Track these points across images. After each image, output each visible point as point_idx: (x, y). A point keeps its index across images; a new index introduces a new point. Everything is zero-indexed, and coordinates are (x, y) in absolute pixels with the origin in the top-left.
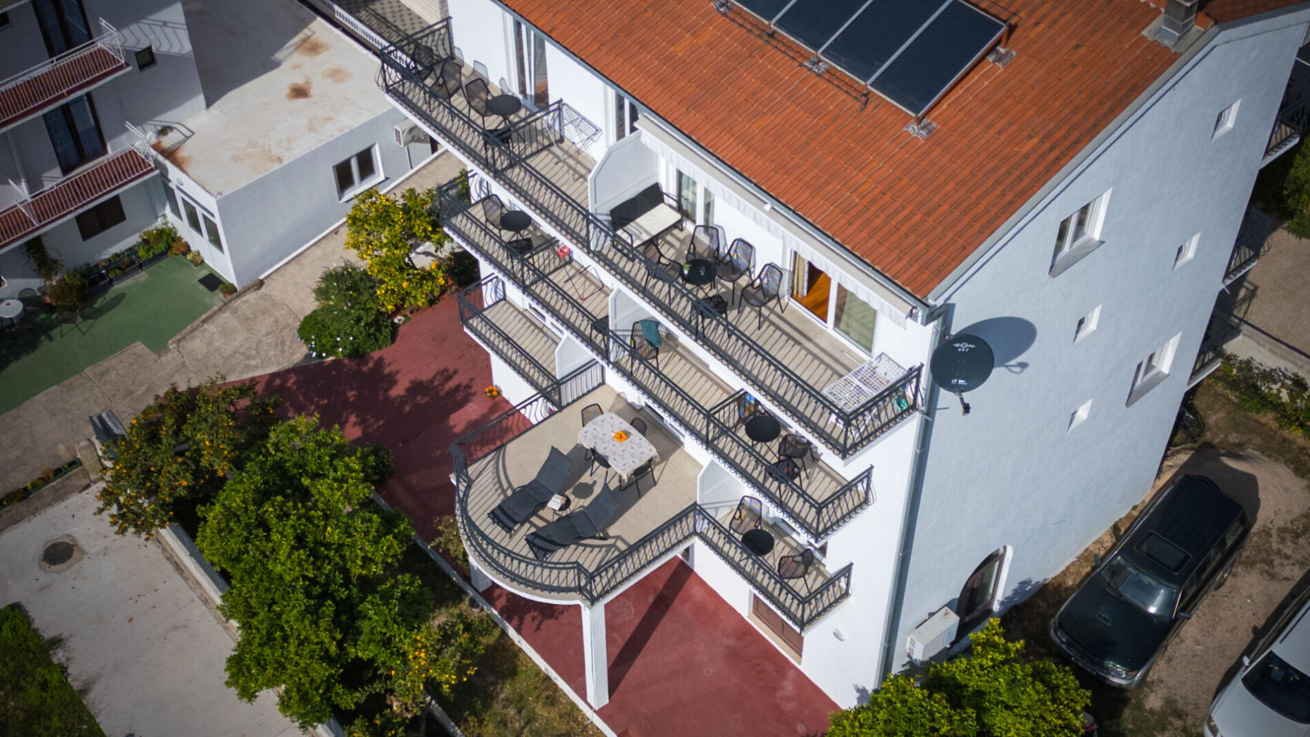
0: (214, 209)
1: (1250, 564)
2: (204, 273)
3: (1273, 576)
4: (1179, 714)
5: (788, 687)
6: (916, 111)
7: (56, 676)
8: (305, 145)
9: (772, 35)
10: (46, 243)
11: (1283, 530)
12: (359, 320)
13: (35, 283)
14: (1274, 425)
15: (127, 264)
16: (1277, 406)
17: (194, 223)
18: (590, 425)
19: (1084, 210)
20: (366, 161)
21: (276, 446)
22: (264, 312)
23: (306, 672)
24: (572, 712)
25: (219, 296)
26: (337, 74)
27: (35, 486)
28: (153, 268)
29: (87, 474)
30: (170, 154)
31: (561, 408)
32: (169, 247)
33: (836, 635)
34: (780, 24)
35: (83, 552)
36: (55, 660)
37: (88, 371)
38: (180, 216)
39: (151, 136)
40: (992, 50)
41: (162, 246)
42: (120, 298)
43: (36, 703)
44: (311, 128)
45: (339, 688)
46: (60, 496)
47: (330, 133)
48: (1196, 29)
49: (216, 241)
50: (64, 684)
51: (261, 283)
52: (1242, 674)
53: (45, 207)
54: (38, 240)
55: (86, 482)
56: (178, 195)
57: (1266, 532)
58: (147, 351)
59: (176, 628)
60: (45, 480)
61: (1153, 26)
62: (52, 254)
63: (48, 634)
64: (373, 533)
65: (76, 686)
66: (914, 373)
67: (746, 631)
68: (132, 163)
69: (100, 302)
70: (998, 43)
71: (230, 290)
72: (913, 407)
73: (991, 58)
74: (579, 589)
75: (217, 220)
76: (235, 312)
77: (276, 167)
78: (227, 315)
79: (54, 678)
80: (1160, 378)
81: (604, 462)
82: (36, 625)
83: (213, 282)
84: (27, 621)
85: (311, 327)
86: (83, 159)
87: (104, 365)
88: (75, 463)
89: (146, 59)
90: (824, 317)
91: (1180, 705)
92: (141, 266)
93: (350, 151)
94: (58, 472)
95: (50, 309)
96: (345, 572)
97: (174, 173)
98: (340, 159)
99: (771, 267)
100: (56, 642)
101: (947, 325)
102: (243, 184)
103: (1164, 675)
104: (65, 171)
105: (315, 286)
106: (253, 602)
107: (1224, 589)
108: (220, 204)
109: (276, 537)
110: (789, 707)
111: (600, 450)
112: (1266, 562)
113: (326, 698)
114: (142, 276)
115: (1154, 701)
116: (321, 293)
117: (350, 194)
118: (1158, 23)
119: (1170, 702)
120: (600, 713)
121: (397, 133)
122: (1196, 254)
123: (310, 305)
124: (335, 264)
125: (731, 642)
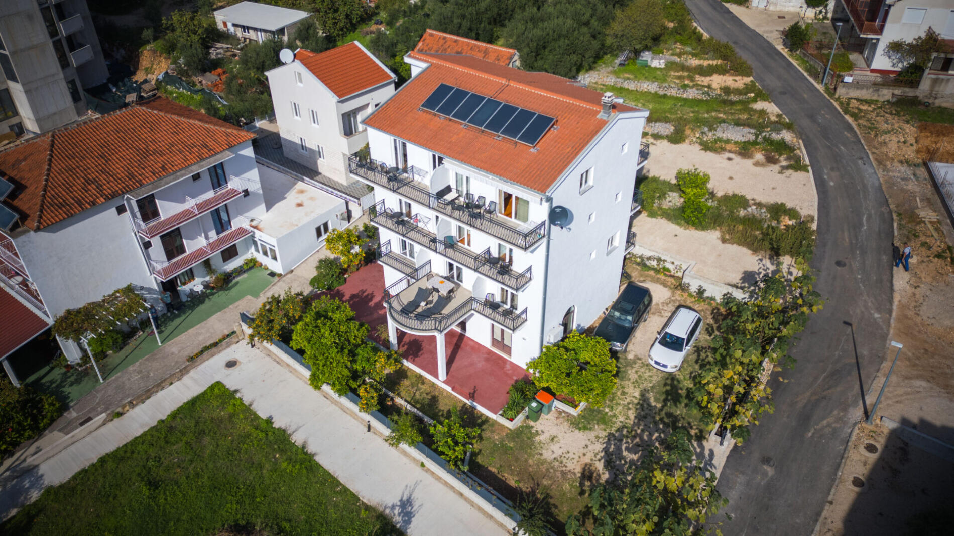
0: (275, 244)
1: (654, 314)
2: (269, 272)
3: (662, 317)
4: (640, 359)
5: (508, 366)
6: (533, 144)
7: (239, 401)
8: (305, 220)
9: (483, 131)
10: (212, 262)
11: (663, 303)
12: (333, 275)
13: (208, 279)
14: (654, 274)
15: (240, 271)
16: (654, 269)
17: (265, 253)
18: (430, 281)
19: (587, 172)
20: (326, 225)
21: (315, 308)
22: (295, 280)
23: (341, 373)
24: (433, 385)
25: (276, 279)
26: (312, 198)
27: (221, 341)
28: (249, 272)
29: (238, 337)
30: (256, 227)
31: (418, 280)
32: (254, 265)
33: (524, 339)
34: (485, 128)
35: (241, 363)
36: (237, 397)
37: (231, 307)
38: (258, 251)
39: (248, 222)
40: (552, 127)
41: (252, 264)
42: (237, 283)
43: (232, 411)
44: (306, 214)
45: (351, 381)
46: (228, 346)
47: (313, 216)
48: (612, 114)
49: (275, 258)
50: (242, 403)
51: (292, 271)
52: (658, 341)
53: (213, 246)
54: (208, 260)
55: (237, 340)
56: (259, 243)
57: (657, 304)
58: (252, 298)
59: (281, 381)
60: (224, 339)
61: (600, 115)
62: (213, 267)
63: (233, 389)
64: (357, 327)
65: (247, 404)
66: (543, 223)
67: (490, 352)
68: (241, 231)
69: (230, 285)
70: (554, 125)
71: (280, 275)
72: (544, 236)
73: (552, 129)
74: (436, 329)
75: (276, 249)
76: (284, 281)
77: (296, 227)
78: (281, 283)
79: (238, 402)
80: (615, 248)
81: (438, 291)
82: (227, 387)
83: (272, 274)
84: (224, 386)
85: (313, 282)
86: (223, 230)
87: (237, 304)
88: (234, 333)
89: (246, 193)
90: (511, 217)
91: (639, 356)
92: (244, 272)
93: (320, 223)
94: (228, 336)
95: (213, 288)
96: (348, 341)
97: (258, 234)
98: (317, 225)
99: (491, 202)
100: (236, 391)
101: (552, 203)
102: (285, 233)
103: (633, 349)
104: (218, 233)
105: (315, 265)
106: (317, 355)
107: (647, 322)
108: (279, 241)
109: (323, 331)
110: (510, 372)
111: (436, 287)
112: (659, 312)
113: (347, 384)
114: (245, 275)
115: (631, 356)
116: (318, 268)
117: (321, 239)
118: (601, 113)
119: (636, 356)
120: (445, 382)
121: (337, 216)
122: (622, 198)
123: (314, 273)
124: (323, 257)
125: (486, 356)
